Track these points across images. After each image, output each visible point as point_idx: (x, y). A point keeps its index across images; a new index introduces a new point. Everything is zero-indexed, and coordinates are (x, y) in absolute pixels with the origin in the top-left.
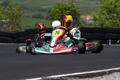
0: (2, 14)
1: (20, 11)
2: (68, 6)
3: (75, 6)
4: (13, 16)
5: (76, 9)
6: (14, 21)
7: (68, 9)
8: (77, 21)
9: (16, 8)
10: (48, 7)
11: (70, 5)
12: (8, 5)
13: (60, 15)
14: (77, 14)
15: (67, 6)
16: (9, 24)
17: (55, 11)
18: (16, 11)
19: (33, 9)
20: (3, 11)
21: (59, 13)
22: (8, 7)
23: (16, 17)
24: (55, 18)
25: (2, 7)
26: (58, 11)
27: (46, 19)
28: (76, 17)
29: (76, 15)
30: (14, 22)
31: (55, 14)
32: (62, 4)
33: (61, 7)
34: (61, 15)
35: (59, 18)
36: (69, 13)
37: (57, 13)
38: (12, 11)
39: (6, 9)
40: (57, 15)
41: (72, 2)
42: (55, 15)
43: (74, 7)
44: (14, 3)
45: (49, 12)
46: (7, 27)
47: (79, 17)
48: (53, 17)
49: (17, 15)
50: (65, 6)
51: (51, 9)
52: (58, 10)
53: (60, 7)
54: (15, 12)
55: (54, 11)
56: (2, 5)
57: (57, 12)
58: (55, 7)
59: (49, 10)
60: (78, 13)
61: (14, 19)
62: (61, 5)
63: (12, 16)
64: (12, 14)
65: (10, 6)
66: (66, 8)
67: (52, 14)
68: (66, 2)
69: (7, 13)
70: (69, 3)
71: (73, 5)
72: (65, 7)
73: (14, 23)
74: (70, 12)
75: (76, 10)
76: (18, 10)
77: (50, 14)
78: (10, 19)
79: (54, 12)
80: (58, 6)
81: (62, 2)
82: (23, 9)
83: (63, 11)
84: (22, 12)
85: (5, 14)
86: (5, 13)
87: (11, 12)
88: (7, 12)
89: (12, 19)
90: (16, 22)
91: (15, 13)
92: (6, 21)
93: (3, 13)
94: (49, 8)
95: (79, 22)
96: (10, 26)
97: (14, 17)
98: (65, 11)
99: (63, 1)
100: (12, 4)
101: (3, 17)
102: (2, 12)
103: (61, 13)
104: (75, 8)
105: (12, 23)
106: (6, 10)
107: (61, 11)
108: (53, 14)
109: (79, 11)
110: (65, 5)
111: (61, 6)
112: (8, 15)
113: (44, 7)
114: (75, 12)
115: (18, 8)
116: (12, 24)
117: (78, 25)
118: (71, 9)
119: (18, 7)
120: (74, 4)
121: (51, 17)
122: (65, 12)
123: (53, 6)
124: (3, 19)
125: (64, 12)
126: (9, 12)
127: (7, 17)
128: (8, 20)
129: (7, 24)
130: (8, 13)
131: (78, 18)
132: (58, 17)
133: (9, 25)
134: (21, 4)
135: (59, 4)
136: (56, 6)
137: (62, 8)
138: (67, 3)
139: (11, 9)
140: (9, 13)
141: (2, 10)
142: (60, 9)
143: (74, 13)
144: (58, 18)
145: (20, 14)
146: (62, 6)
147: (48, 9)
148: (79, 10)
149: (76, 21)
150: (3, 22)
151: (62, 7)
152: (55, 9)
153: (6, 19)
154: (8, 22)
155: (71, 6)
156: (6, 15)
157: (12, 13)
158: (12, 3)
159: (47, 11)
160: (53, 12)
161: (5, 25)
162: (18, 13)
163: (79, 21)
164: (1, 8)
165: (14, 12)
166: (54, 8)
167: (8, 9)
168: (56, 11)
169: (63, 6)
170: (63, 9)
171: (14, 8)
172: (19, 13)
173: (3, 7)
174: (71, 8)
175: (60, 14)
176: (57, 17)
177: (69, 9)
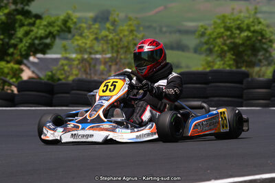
0: (94, 42)
1: (135, 33)
2: (246, 22)
3: (262, 20)
4: (119, 46)
5: (266, 29)
6: (123, 57)
7: (245, 28)
8: (268, 55)
9: (126, 28)
10: (201, 24)
11: (251, 20)
12: (107, 19)
13: (228, 42)
14: (266, 39)
15: (243, 22)
16: (110, 64)
17: (215, 34)
18: (126, 33)
19: (164, 29)
20: (96, 34)
21: (225, 38)
22: (108, 25)
23: (126, 47)
24: (216, 48)
25: (93, 24)
26: (223, 33)
27: (196, 51)
28: (265, 46)
29: (264, 41)
30: (121, 58)
31: (215, 39)
32: (232, 17)
33: (230, 23)
34: (231, 43)
35: (226, 48)
36: (247, 36)
37: (220, 38)
38: (118, 35)
39: (105, 29)
40: (219, 41)
41: (256, 13)
42: (216, 43)
43: (260, 23)
44: (122, 15)
45: (203, 35)
46: (106, 69)
47: (271, 47)
48: (212, 47)
49: (128, 43)
50: (239, 22)
51: (206, 29)
52: (222, 30)
53: (228, 25)
54: (124, 36)
55: (213, 33)
56: (95, 20)
57: (221, 36)
58: (215, 23)
59: (203, 30)
60: (270, 37)
61: (122, 51)
62: (230, 19)
63: (117, 46)
64: (117, 40)
65: (114, 23)
66: (242, 25)
67: (209, 39)
68: (240, 12)
69: (105, 39)
70: (247, 15)
71: (258, 19)
72: (239, 24)
73: (123, 61)
74: (250, 34)
75: (265, 31)
76: (131, 31)
77: (204, 39)
78: (112, 53)
79: (213, 36)
80: (224, 22)
81: (232, 13)
82: (141, 29)
83: (235, 31)
84: (140, 36)
85: (102, 42)
86: (102, 39)
87: (114, 36)
88: (106, 36)
89: (118, 52)
90: (126, 59)
91: (123, 39)
92: (104, 56)
93: (96, 39)
94: (202, 26)
95: (271, 58)
96: (113, 68)
97: (122, 48)
98: (238, 32)
99: (233, 9)
100: (117, 19)
101: (98, 47)
102: (94, 37)
103: (230, 37)
104: (263, 25)
105: (118, 60)
106: (104, 33)
107: (229, 33)
108: (211, 40)
109: (272, 32)
110: (238, 19)
111: (229, 21)
112: (107, 43)
113: (190, 25)
114: (263, 36)
115: (132, 28)
116: (116, 64)
117: (269, 64)
118: (252, 29)
119: (130, 25)
120: (259, 15)
121: (205, 47)
122: (239, 34)
123: (212, 22)
124: (97, 52)
125: (237, 35)
126: (111, 36)
127: (105, 47)
128: (109, 55)
129: (105, 63)
130: (109, 38)
131: (270, 49)
132: (222, 46)
133: (110, 66)
134: (137, 18)
135: (224, 17)
136: (219, 21)
137: (232, 27)
138: (242, 15)
139: (114, 30)
140: (112, 40)
141: (96, 31)
142: (228, 29)
143: (260, 38)
144: (222, 49)
145: (135, 42)
146: (232, 21)
147: (200, 28)
148: (271, 29)
149: (263, 55)
150: (97, 59)
151: (232, 25)
152: (215, 28)
153: (103, 52)
154: (107, 60)
155: (253, 22)
156: (103, 44)
157: (117, 37)
158: (118, 15)
159: (197, 34)
160: (210, 35)
161: (102, 67)
162: (131, 38)
163: (270, 56)
164: (93, 26)
165: (121, 35)
166: (213, 27)
167: (109, 29)
168: (218, 34)
169: (234, 20)
170: (234, 27)
171: (121, 28)
172: (133, 39)
173: (97, 26)
174: (254, 26)
175: (228, 39)
176: (219, 46)
177: (248, 29)
